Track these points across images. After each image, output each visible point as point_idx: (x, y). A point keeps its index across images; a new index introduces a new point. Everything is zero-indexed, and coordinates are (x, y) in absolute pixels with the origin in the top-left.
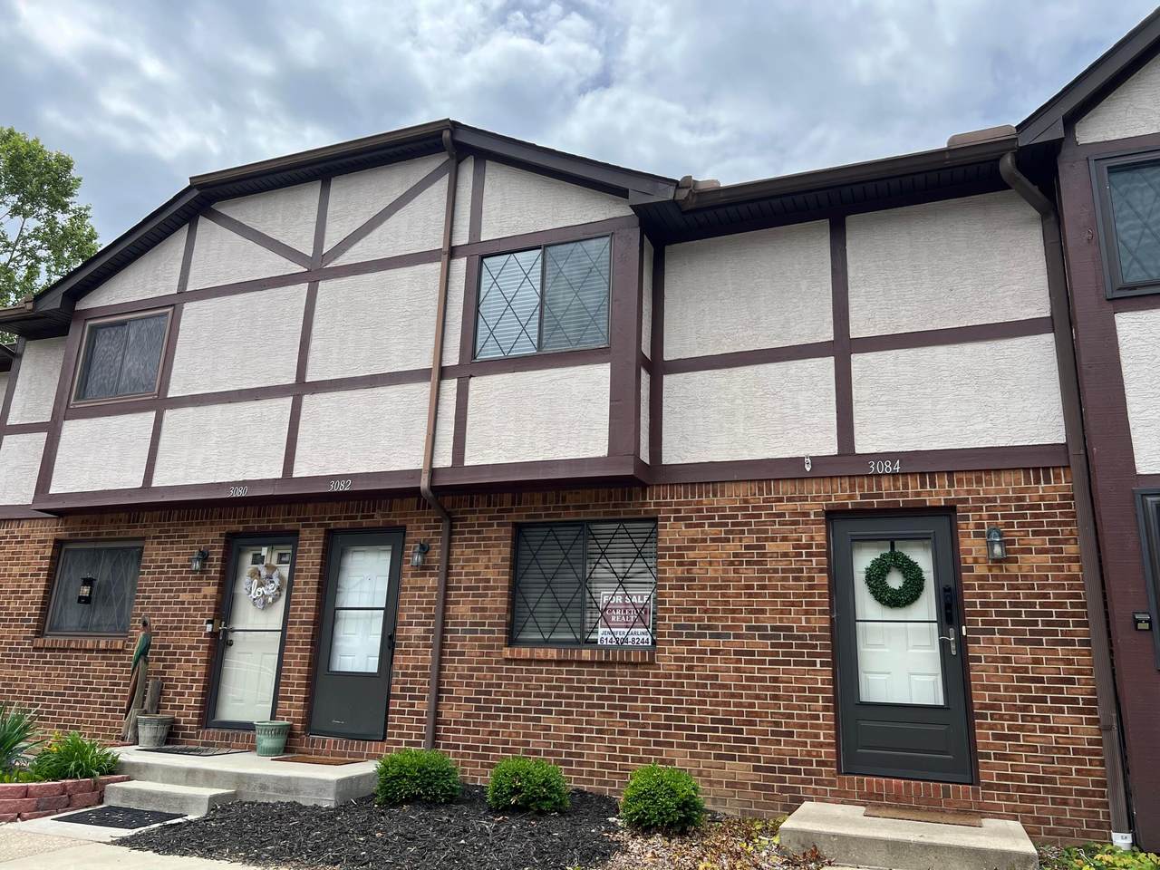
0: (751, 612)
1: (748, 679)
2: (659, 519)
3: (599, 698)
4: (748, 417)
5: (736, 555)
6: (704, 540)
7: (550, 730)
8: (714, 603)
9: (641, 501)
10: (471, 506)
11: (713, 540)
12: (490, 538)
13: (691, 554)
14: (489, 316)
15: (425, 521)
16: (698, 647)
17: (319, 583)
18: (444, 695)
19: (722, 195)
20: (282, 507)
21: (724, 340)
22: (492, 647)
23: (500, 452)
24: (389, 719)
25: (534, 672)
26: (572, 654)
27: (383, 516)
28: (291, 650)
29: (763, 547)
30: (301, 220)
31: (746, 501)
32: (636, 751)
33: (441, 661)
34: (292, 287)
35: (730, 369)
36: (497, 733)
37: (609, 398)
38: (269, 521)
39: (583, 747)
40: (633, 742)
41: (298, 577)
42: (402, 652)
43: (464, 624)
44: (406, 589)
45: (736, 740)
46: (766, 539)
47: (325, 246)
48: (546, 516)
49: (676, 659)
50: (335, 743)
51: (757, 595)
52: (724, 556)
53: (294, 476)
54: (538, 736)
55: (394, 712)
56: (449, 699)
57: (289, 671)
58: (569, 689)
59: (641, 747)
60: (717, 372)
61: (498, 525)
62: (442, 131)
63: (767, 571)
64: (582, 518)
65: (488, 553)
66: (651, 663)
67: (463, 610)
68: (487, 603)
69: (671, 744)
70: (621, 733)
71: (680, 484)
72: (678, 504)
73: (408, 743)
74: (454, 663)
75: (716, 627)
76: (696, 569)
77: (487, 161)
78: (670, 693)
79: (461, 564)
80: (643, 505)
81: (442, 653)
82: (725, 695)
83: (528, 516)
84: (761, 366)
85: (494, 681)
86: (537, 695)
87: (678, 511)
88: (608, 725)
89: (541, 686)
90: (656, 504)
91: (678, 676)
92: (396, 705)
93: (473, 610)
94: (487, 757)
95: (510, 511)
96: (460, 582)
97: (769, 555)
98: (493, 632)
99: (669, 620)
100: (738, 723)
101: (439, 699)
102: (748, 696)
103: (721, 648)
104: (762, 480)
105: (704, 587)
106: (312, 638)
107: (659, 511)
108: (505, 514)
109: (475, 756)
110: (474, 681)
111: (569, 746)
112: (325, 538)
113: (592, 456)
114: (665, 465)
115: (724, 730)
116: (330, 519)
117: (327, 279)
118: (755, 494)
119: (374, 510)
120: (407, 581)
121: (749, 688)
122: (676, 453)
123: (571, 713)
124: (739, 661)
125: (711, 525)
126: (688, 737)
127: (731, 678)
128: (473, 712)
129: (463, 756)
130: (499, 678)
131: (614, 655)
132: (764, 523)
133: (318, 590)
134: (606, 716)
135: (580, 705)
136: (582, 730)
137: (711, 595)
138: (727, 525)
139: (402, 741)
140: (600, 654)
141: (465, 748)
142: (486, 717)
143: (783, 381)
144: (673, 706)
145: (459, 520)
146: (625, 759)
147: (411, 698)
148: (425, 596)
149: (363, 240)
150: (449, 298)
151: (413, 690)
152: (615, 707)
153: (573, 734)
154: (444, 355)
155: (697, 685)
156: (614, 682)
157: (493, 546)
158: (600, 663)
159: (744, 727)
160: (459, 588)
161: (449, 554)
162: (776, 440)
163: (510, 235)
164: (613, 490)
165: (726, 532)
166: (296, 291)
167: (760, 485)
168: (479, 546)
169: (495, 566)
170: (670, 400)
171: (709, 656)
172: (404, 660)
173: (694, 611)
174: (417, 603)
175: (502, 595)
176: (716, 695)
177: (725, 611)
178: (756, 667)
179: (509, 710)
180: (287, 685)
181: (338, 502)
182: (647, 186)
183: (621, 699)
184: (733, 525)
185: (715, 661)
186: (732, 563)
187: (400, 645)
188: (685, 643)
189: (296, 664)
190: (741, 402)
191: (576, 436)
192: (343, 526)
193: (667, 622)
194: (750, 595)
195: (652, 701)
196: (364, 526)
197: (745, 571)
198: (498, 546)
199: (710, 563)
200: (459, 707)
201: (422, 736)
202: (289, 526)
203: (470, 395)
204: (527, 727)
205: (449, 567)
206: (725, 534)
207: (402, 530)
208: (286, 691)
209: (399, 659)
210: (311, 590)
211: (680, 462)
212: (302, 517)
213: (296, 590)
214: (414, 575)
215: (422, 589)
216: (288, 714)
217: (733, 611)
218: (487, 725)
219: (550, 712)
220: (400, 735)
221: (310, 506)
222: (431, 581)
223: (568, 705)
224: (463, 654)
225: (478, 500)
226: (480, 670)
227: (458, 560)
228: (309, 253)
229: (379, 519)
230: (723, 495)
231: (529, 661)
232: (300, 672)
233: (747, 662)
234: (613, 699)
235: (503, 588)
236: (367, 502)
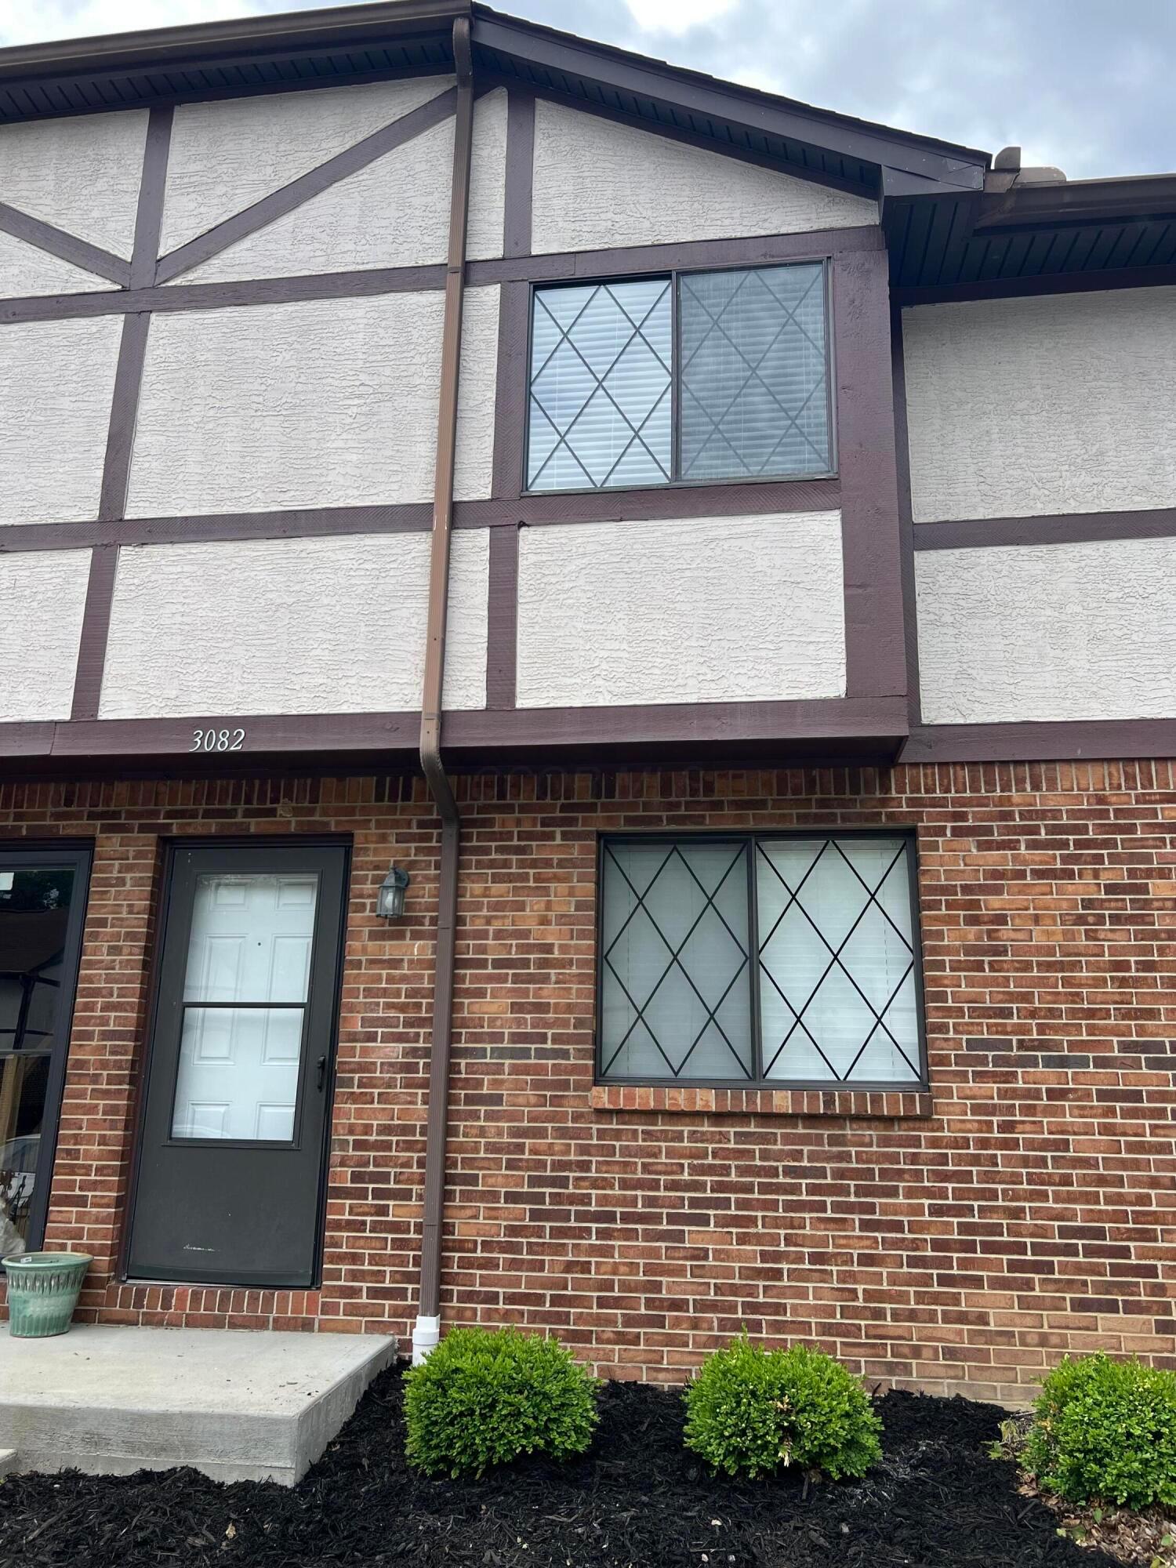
0: (1127, 1015)
1: (1132, 1147)
2: (921, 831)
3: (813, 1190)
4: (1095, 639)
5: (1088, 904)
6: (1021, 874)
7: (706, 1258)
8: (1049, 998)
9: (878, 795)
10: (502, 795)
11: (1038, 874)
12: (548, 863)
13: (995, 901)
14: (553, 408)
15: (396, 824)
16: (1020, 1085)
17: (147, 951)
18: (458, 1188)
20: (52, 787)
21: (1034, 490)
22: (565, 1085)
24: (327, 1240)
25: (665, 1136)
26: (751, 1100)
27: (297, 812)
28: (81, 1095)
29: (1144, 889)
30: (101, 185)
31: (1101, 800)
32: (902, 1297)
33: (449, 1115)
34: (83, 322)
35: (1051, 547)
36: (585, 1267)
37: (841, 581)
38: (19, 817)
39: (782, 1292)
40: (893, 1280)
41: (95, 936)
42: (354, 1098)
43: (497, 1037)
44: (358, 965)
45: (1116, 1270)
46: (1149, 874)
47: (162, 240)
48: (671, 820)
49: (977, 1109)
50: (196, 1296)
51: (1137, 982)
52: (1065, 905)
54: (680, 1271)
55: (338, 1226)
56: (467, 1196)
57: (77, 1139)
58: (743, 1171)
59: (912, 1289)
60: (1024, 550)
61: (565, 836)
63: (1155, 935)
64: (751, 825)
65: (546, 892)
66: (925, 1118)
67: (494, 1008)
68: (549, 993)
69: (977, 1282)
70: (867, 1260)
71: (962, 764)
72: (956, 802)
73: (374, 1293)
74: (479, 1118)
75: (1058, 1046)
76: (1006, 932)
77: (540, 103)
78: (967, 1177)
79: (485, 912)
80: (884, 802)
81: (450, 1100)
82: (1084, 1181)
83: (629, 821)
84: (1114, 544)
85: (572, 1157)
86: (673, 1186)
87: (962, 816)
88: (835, 1246)
89: (682, 1165)
90: (911, 802)
91: (984, 1143)
92: (341, 1210)
93: (516, 1007)
94: (564, 1318)
95: (591, 808)
96: (483, 949)
97: (1156, 904)
98: (565, 1054)
99: (956, 1031)
100: (1117, 1234)
101: (447, 1196)
102: (1135, 1182)
103: (1071, 1086)
104: (1132, 760)
105: (1027, 966)
106: (132, 1069)
107: (919, 816)
108: (580, 815)
109: (534, 1317)
110: (526, 1156)
111: (751, 1291)
112: (158, 855)
113: (810, 696)
114: (929, 726)
115: (1089, 1251)
116: (169, 815)
117: (170, 310)
118: (1119, 787)
119: (275, 800)
120: (360, 946)
121: (1136, 1165)
122: (950, 703)
123: (752, 1221)
124: (1111, 1112)
125: (1033, 845)
126: (1013, 1266)
127: (1095, 1146)
128: (527, 1222)
129: (506, 1316)
130: (584, 1150)
131: (845, 1100)
132: (1142, 843)
133: (145, 965)
134: (832, 1226)
135: (773, 1205)
136: (777, 1257)
137: (1041, 982)
138: (1065, 845)
139: (361, 1289)
140: (813, 1099)
141: (511, 1299)
142: (556, 1233)
143: (1159, 574)
144: (976, 1204)
145: (473, 823)
146: (879, 1314)
147: (378, 1194)
148: (404, 979)
149: (255, 235)
151: (384, 1177)
152: (850, 1208)
153: (759, 1265)
154: (458, 477)
155: (1025, 1161)
156: (845, 1157)
157: (556, 878)
158: (812, 1119)
159: (1131, 1244)
160: (482, 964)
161: (458, 893)
162: (1154, 685)
163: (597, 248)
164: (816, 773)
165: (1065, 859)
166: (94, 329)
167: (1129, 770)
168: (524, 878)
169: (562, 919)
170: (930, 599)
171: (1045, 1102)
172: (359, 1114)
173: (1006, 1013)
174: (385, 993)
175: (581, 979)
176: (1066, 1181)
177: (1073, 1013)
178: (1147, 1122)
179: (610, 1217)
180: (72, 1170)
181: (187, 781)
182: (920, 161)
183: (860, 1191)
184: (1078, 844)
185: (1060, 1112)
186: (1081, 920)
187: (349, 1083)
188: (994, 1077)
189: (93, 1124)
190: (1079, 609)
191: (771, 654)
192: (200, 831)
193: (951, 1035)
194: (1123, 982)
195: (929, 1193)
196: (252, 830)
197: (1110, 936)
198: (566, 879)
199: (1037, 920)
200: (493, 1213)
201: (409, 1277)
202: (70, 828)
203: (523, 563)
204: (654, 1253)
205: (459, 920)
206: (1063, 862)
207: (345, 842)
208: (71, 1185)
209: (346, 1113)
210: (127, 964)
211: (962, 721)
212: (100, 809)
213: (91, 965)
214: (374, 936)
215: (395, 963)
216: (77, 1234)
217: (1091, 1014)
218: (560, 1249)
219: (704, 1220)
220: (354, 1276)
221: (121, 788)
222: (418, 949)
223: (742, 1204)
224: (497, 1100)
225: (516, 785)
226: (541, 1133)
227: (478, 906)
228: (126, 253)
229: (287, 818)
230: (1052, 786)
231: (650, 1115)
232: (103, 1141)
233: (1126, 1114)
234: (844, 1191)
235: (581, 964)
236: (257, 782)
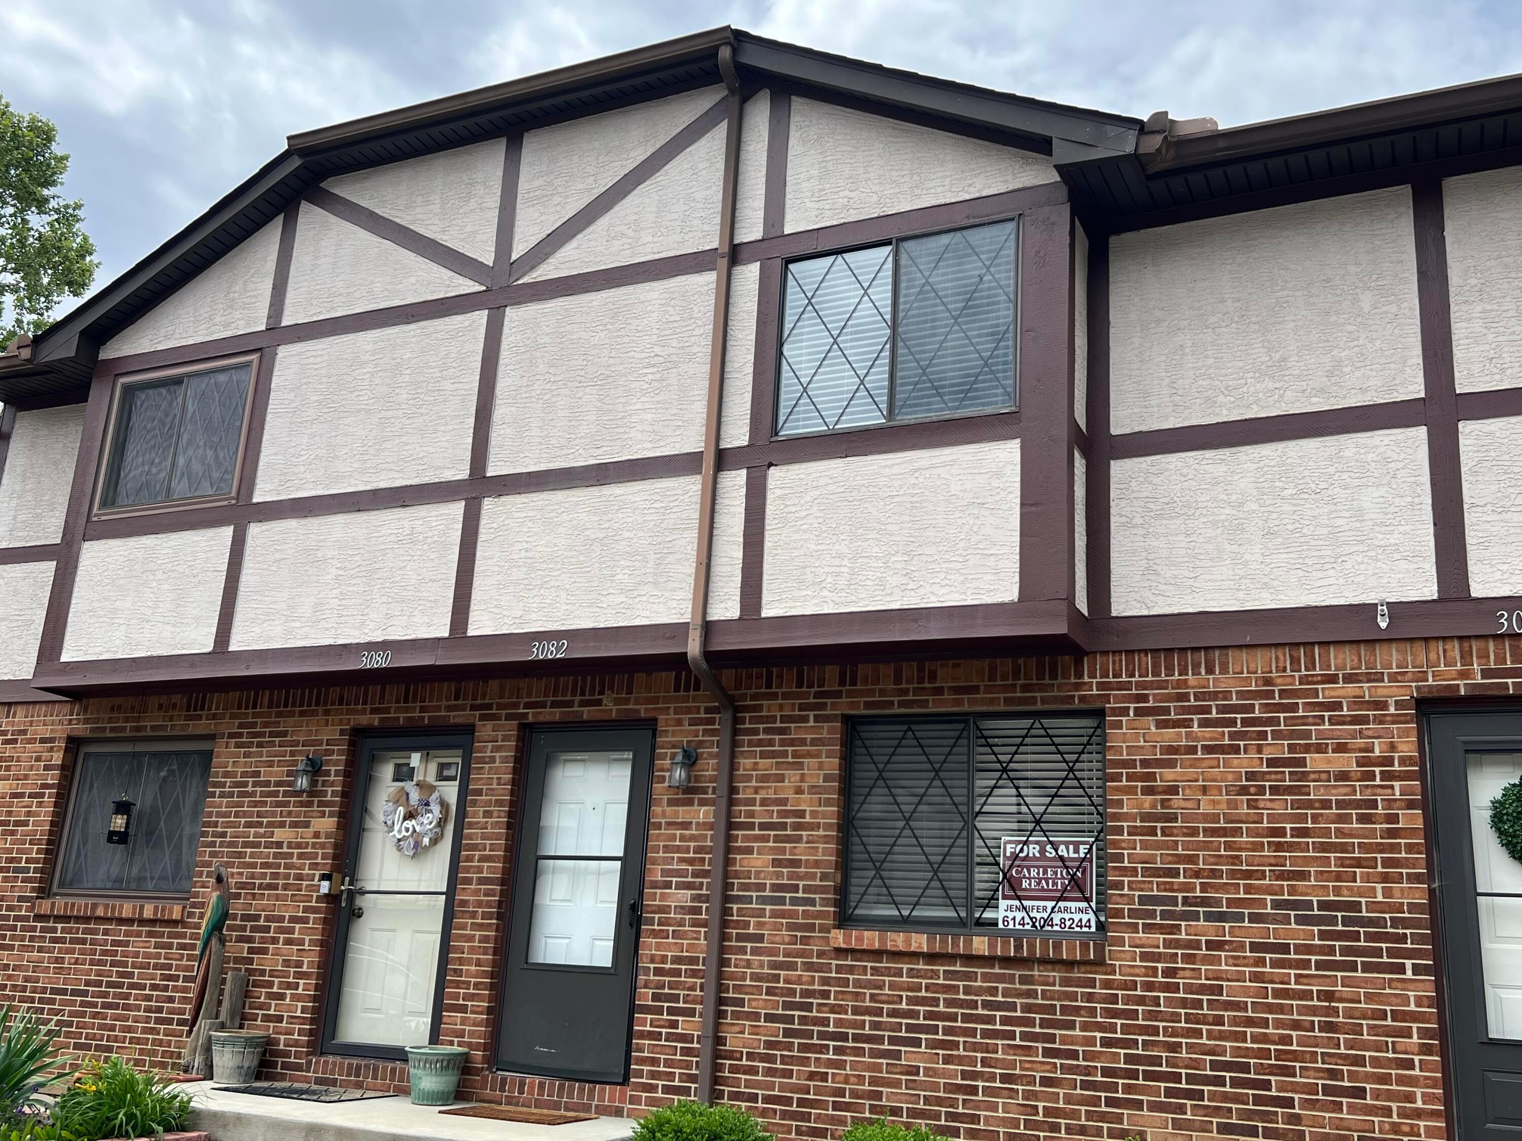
0: (1281, 876)
1: (1277, 994)
2: (1108, 712)
3: (1005, 1021)
4: (1269, 534)
5: (1251, 776)
6: (1193, 750)
7: (918, 1074)
8: (1212, 860)
9: (1073, 680)
10: (769, 686)
11: (1208, 749)
12: (803, 742)
13: (1169, 774)
14: (801, 362)
15: (689, 711)
16: (1183, 936)
17: (510, 814)
18: (730, 1009)
19: (1221, 144)
20: (446, 684)
21: (1221, 398)
22: (811, 928)
23: (825, 593)
24: (634, 1046)
25: (888, 972)
26: (955, 944)
27: (617, 702)
28: (464, 927)
29: (1302, 762)
30: (473, 204)
31: (1268, 682)
32: (1075, 1115)
33: (722, 950)
34: (459, 318)
35: (1234, 450)
36: (824, 1077)
37: (1018, 500)
38: (423, 709)
39: (977, 1105)
40: (1068, 1099)
41: (474, 803)
42: (655, 934)
43: (761, 887)
44: (658, 826)
45: (1258, 1100)
46: (1307, 749)
47: (515, 246)
48: (902, 704)
49: (1144, 957)
50: (542, 1085)
51: (1291, 847)
52: (1230, 777)
53: (470, 633)
54: (897, 1084)
55: (643, 1035)
56: (737, 1015)
57: (461, 961)
58: (949, 1003)
59: (1083, 1108)
60: (1209, 454)
61: (817, 719)
62: (716, 48)
63: (1310, 804)
64: (966, 708)
65: (800, 766)
66: (1099, 963)
67: (759, 863)
68: (801, 850)
69: (1138, 1105)
70: (1046, 1082)
71: (1146, 652)
72: (1141, 685)
73: (667, 1089)
74: (746, 953)
75: (1217, 902)
76: (1177, 801)
77: (793, 98)
78: (1134, 1014)
79: (754, 784)
80: (1078, 687)
81: (724, 937)
82: (1235, 1021)
83: (868, 705)
84: (1291, 444)
85: (816, 987)
86: (893, 1013)
87: (1144, 698)
88: (1022, 1069)
89: (901, 997)
90: (1101, 686)
91: (1149, 986)
92: (645, 1023)
93: (776, 863)
94: (806, 1117)
95: (838, 695)
96: (751, 814)
97: (1312, 776)
98: (812, 902)
99: (1130, 889)
100: (1260, 1069)
101: (721, 1014)
102: (1279, 1024)
103: (1227, 938)
104: (1298, 644)
105: (1194, 832)
106: (499, 907)
107: (1107, 699)
108: (829, 701)
109: (785, 1115)
110: (781, 985)
111: (953, 1103)
112: (519, 738)
113: (989, 601)
114: (1117, 617)
115: (1235, 1083)
116: (528, 706)
117: (520, 303)
118: (1285, 670)
119: (602, 692)
120: (661, 812)
121: (1281, 1009)
122: (1137, 597)
123: (956, 1045)
124: (1261, 962)
125: (1204, 723)
126: (1169, 1093)
127: (1246, 991)
128: (780, 1039)
129: (764, 1113)
130: (825, 981)
131: (1032, 946)
132: (1303, 720)
133: (509, 826)
134: (1020, 1052)
135: (972, 1033)
136: (975, 1076)
137: (1206, 846)
138: (1233, 722)
139: (657, 1086)
140: (1006, 944)
141: (767, 1099)
142: (803, 1048)
143: (1332, 470)
144: (1140, 1038)
145: (747, 709)
146: (1055, 1128)
147: (671, 1011)
148: (693, 838)
149: (580, 236)
150: (730, 332)
151: (676, 998)
152: (1035, 1037)
153: (959, 1082)
154: (724, 428)
155: (1184, 1003)
156: (1032, 994)
157: (809, 755)
158: (1006, 961)
159: (1273, 1078)
160: (751, 826)
161: (733, 767)
162: (1320, 575)
163: (835, 223)
164: (1021, 661)
165: (1232, 736)
166: (467, 323)
167: (1295, 654)
168: (784, 754)
169: (813, 789)
170: (1123, 503)
171: (1204, 952)
172: (658, 946)
173: (1175, 873)
174: (678, 849)
175: (826, 839)
176: (1219, 1021)
177: (1233, 874)
178: (1292, 972)
179: (844, 1037)
180: (458, 984)
181: (540, 678)
182: (1085, 131)
183: (1044, 1023)
184: (1245, 722)
185: (1217, 960)
186: (1244, 790)
187: (651, 922)
188: (1161, 929)
189: (472, 950)
190: (1255, 506)
191: (959, 566)
192: (548, 718)
193: (1126, 891)
194: (1279, 847)
195: (1100, 1027)
196: (585, 717)
197: (1269, 805)
198: (818, 755)
199: (1204, 790)
200: (756, 1030)
201: (692, 1078)
202: (458, 717)
203: (770, 497)
204: (877, 1068)
205: (733, 790)
206: (1231, 739)
207: (651, 725)
208: (456, 996)
209: (650, 946)
210: (496, 825)
211: (1145, 613)
212: (478, 702)
213: (471, 825)
214: (671, 803)
215: (686, 825)
216: (461, 1034)
217: (1248, 875)
218: (805, 1061)
219: (917, 1043)
220: (653, 1075)
221: (494, 685)
222: (703, 814)
223: (948, 1031)
224: (760, 938)
225: (780, 677)
226: (792, 966)
227: (749, 778)
228: (489, 259)
229: (610, 707)
230: (1224, 670)
231: (876, 954)
232: (479, 963)
233: (1275, 964)
234: (1031, 1023)
235: (827, 827)
236: (589, 678)
